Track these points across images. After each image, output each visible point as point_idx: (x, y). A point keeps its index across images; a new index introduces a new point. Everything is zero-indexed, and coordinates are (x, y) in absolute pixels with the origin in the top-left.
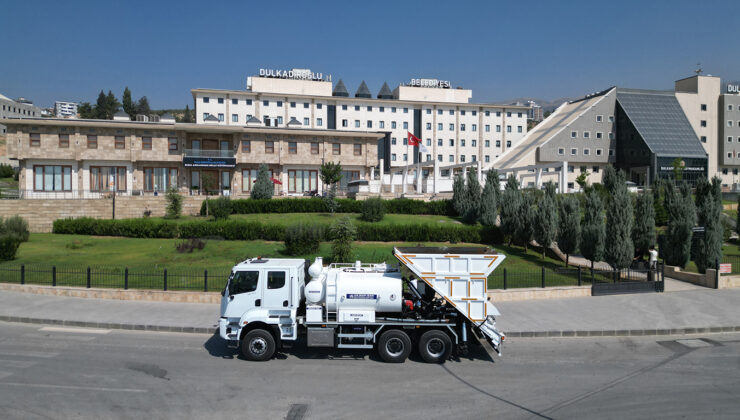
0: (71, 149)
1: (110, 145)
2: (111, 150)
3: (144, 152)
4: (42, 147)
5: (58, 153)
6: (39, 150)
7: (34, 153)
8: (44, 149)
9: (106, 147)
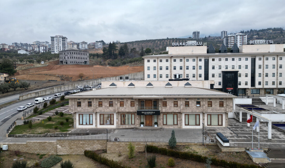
0: (92, 107)
1: (107, 105)
2: (108, 108)
3: (121, 108)
4: (82, 107)
5: (88, 110)
6: (81, 108)
7: (79, 110)
8: (83, 108)
9: (106, 106)
